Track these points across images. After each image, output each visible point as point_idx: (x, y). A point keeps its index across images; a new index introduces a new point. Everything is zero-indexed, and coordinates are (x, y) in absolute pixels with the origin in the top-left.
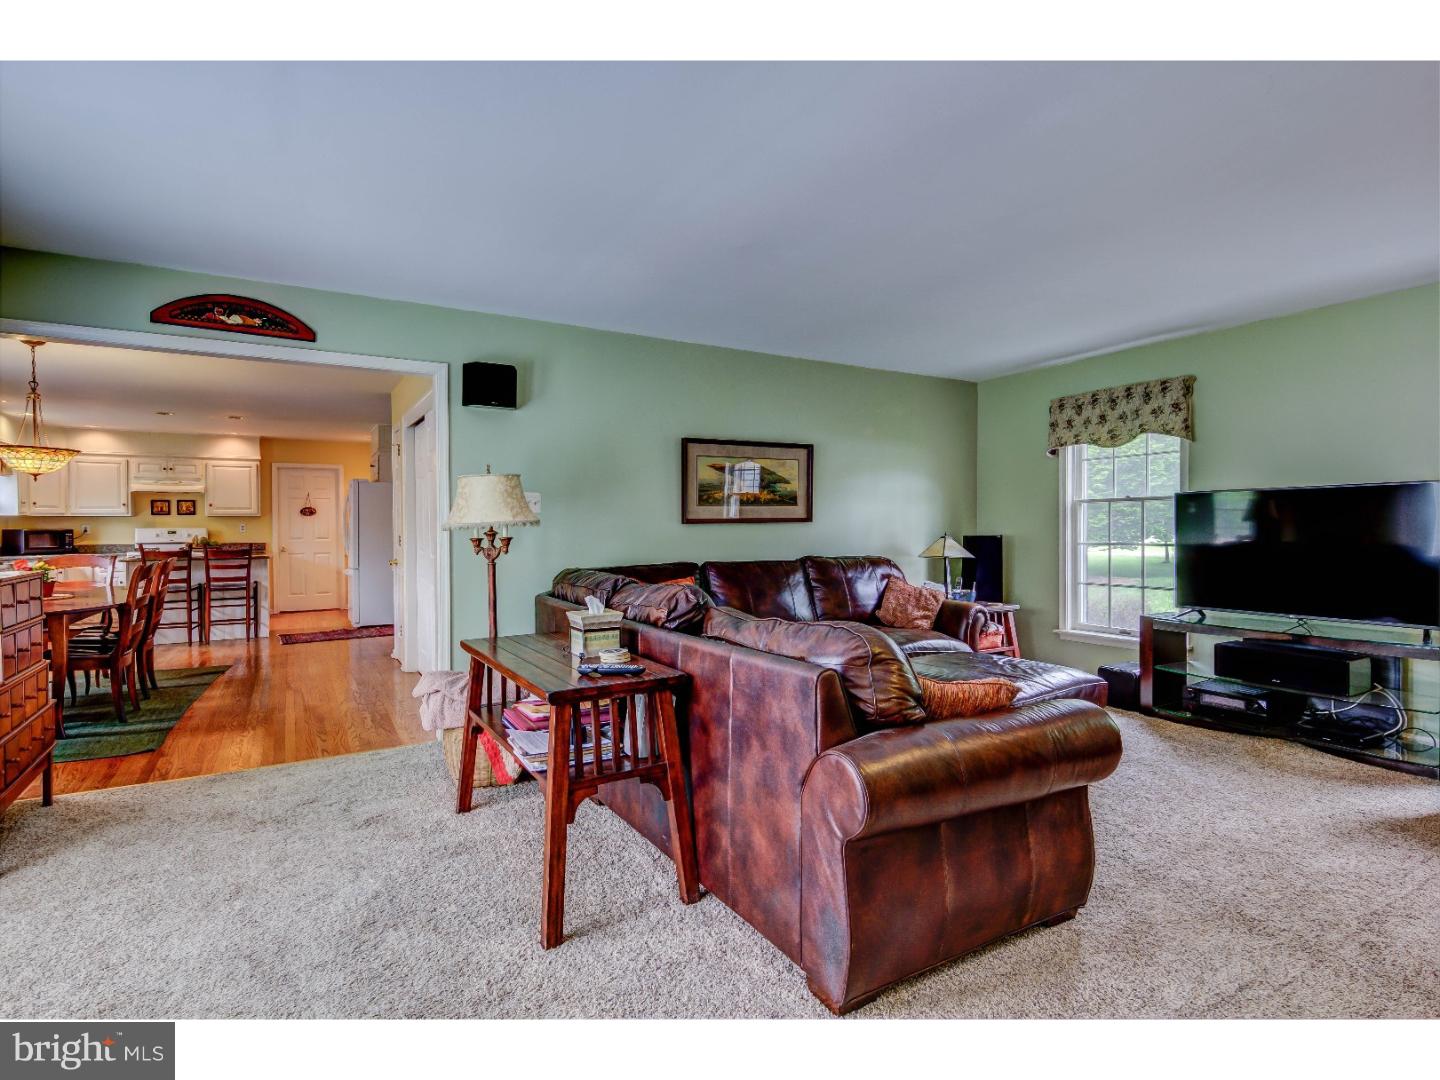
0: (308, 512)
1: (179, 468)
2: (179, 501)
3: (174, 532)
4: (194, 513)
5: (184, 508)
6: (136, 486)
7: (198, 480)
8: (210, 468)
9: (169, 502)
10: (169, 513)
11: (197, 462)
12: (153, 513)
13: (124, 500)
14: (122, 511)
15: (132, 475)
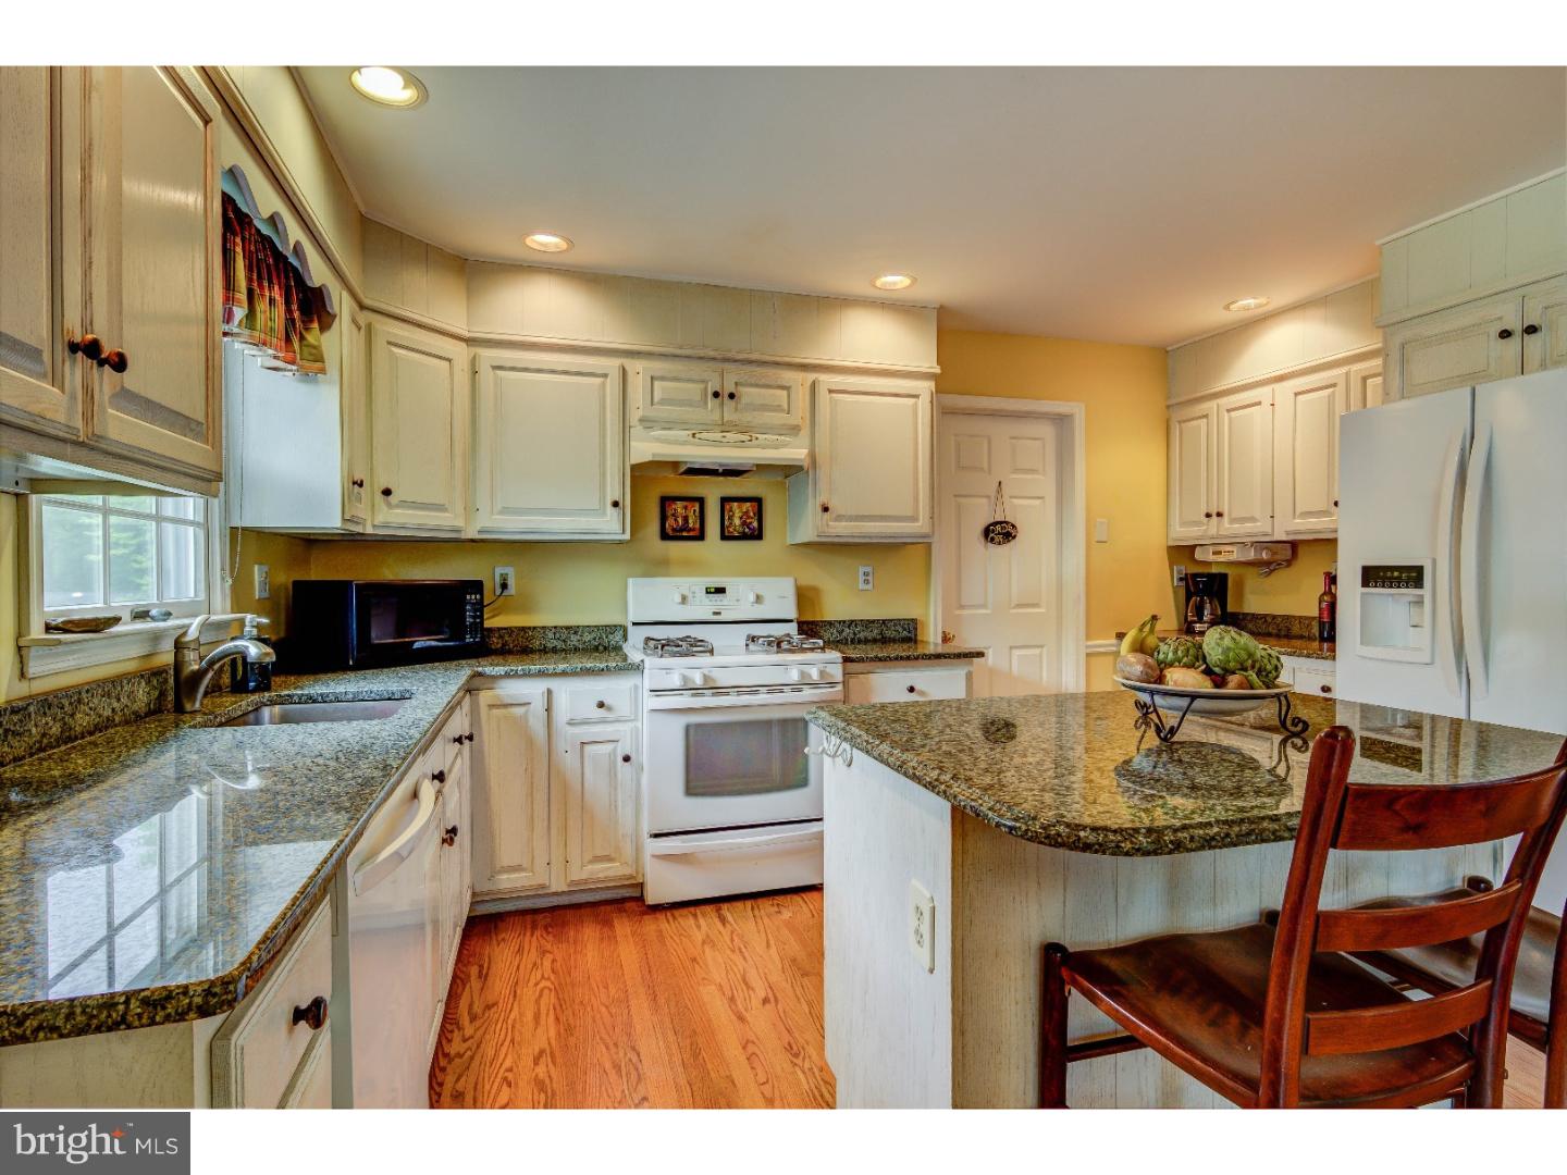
0: (1000, 533)
1: (748, 394)
2: (725, 501)
3: (720, 591)
4: (757, 535)
5: (737, 522)
6: (645, 448)
7: (794, 430)
8: (823, 397)
9: (701, 501)
10: (701, 537)
11: (789, 376)
12: (665, 536)
13: (613, 492)
14: (610, 525)
15: (634, 416)
